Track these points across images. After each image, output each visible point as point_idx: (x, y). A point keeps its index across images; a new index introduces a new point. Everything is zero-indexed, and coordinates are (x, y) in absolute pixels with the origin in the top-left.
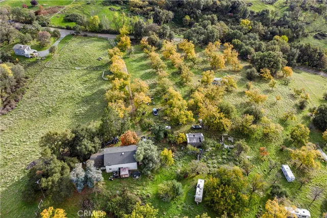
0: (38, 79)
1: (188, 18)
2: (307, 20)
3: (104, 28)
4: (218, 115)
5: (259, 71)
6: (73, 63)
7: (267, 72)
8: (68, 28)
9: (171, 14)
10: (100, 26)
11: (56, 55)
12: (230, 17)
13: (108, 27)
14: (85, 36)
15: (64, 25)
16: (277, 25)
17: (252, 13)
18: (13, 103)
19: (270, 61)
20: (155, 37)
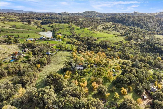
0: (54, 59)
1: (92, 47)
2: (128, 49)
3: (68, 49)
4: (99, 61)
5: (110, 57)
6: (62, 56)
7: (112, 57)
8: (58, 49)
9: (87, 46)
10: (67, 48)
11: (57, 54)
12: (104, 48)
13: (70, 49)
14: (63, 51)
15: (57, 48)
16: (118, 50)
17: (111, 47)
18: (49, 62)
19: (113, 55)
20: (83, 51)
